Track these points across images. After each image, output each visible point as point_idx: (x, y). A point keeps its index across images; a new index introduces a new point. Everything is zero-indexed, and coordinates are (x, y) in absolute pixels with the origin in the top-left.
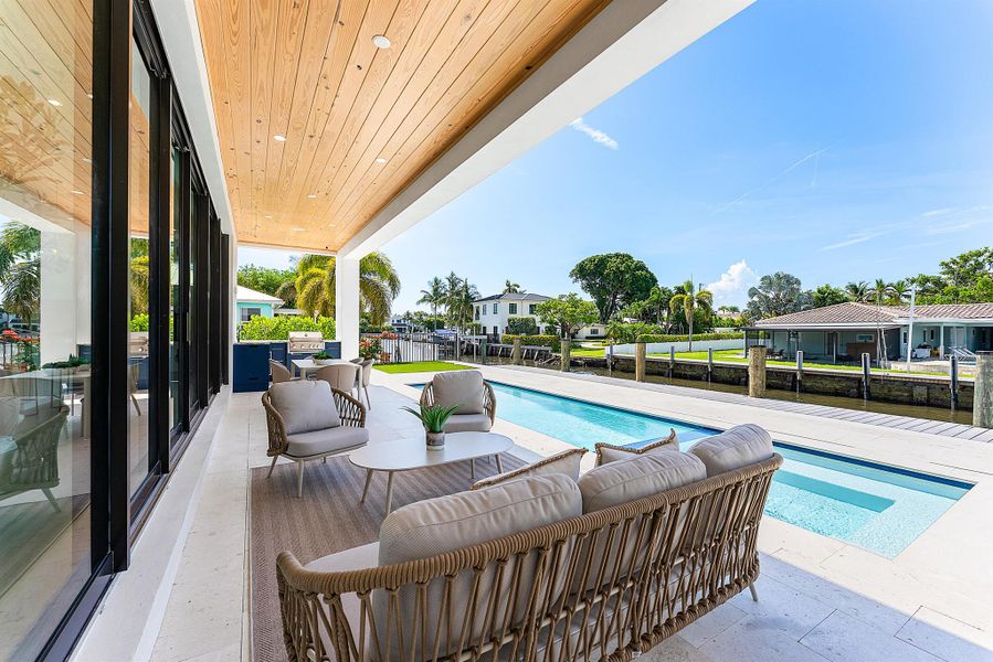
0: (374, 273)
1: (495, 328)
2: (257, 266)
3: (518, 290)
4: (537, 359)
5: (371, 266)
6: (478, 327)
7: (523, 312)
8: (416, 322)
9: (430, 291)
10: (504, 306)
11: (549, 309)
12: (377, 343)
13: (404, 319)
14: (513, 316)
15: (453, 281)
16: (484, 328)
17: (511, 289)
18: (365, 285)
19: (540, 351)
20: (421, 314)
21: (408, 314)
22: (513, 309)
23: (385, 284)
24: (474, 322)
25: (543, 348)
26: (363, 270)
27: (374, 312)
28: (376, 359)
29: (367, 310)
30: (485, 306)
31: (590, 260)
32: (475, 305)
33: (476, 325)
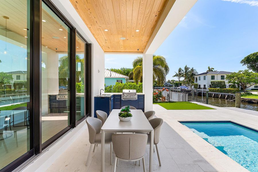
0: (159, 65)
1: (205, 86)
2: (125, 68)
3: (213, 70)
4: (227, 99)
5: (158, 62)
6: (197, 85)
7: (218, 79)
8: (171, 83)
9: (178, 72)
10: (209, 77)
11: (233, 77)
12: (160, 93)
13: (168, 82)
14: (213, 80)
15: (186, 68)
16: (200, 86)
17: (210, 70)
18: (155, 70)
19: (228, 95)
20: (173, 81)
21: (169, 81)
22: (213, 78)
23: (163, 69)
24: (195, 83)
25: (230, 94)
26: (154, 64)
27: (159, 80)
28: (160, 100)
29: (156, 80)
30: (200, 77)
31: (254, 55)
32: (195, 77)
33: (196, 84)
